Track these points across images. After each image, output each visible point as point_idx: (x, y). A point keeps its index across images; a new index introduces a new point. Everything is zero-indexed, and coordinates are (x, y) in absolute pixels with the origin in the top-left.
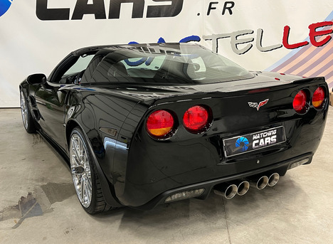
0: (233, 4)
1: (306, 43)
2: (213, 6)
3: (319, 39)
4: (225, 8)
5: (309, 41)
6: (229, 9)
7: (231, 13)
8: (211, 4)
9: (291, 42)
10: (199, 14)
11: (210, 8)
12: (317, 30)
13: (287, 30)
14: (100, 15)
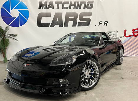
0: (107, 22)
1: (132, 36)
2: (101, 23)
3: (136, 34)
4: (105, 23)
5: (132, 35)
6: (106, 24)
7: (107, 25)
8: (100, 22)
9: (127, 35)
10: (96, 25)
11: (100, 23)
12: (135, 31)
13: (125, 31)
14: (61, 25)
